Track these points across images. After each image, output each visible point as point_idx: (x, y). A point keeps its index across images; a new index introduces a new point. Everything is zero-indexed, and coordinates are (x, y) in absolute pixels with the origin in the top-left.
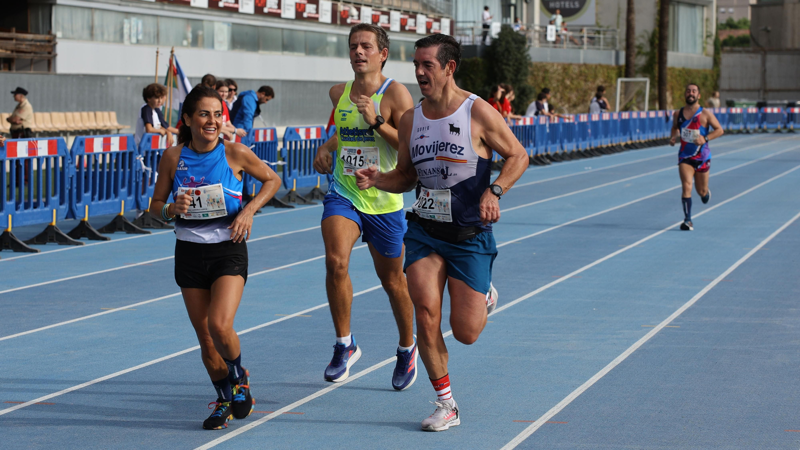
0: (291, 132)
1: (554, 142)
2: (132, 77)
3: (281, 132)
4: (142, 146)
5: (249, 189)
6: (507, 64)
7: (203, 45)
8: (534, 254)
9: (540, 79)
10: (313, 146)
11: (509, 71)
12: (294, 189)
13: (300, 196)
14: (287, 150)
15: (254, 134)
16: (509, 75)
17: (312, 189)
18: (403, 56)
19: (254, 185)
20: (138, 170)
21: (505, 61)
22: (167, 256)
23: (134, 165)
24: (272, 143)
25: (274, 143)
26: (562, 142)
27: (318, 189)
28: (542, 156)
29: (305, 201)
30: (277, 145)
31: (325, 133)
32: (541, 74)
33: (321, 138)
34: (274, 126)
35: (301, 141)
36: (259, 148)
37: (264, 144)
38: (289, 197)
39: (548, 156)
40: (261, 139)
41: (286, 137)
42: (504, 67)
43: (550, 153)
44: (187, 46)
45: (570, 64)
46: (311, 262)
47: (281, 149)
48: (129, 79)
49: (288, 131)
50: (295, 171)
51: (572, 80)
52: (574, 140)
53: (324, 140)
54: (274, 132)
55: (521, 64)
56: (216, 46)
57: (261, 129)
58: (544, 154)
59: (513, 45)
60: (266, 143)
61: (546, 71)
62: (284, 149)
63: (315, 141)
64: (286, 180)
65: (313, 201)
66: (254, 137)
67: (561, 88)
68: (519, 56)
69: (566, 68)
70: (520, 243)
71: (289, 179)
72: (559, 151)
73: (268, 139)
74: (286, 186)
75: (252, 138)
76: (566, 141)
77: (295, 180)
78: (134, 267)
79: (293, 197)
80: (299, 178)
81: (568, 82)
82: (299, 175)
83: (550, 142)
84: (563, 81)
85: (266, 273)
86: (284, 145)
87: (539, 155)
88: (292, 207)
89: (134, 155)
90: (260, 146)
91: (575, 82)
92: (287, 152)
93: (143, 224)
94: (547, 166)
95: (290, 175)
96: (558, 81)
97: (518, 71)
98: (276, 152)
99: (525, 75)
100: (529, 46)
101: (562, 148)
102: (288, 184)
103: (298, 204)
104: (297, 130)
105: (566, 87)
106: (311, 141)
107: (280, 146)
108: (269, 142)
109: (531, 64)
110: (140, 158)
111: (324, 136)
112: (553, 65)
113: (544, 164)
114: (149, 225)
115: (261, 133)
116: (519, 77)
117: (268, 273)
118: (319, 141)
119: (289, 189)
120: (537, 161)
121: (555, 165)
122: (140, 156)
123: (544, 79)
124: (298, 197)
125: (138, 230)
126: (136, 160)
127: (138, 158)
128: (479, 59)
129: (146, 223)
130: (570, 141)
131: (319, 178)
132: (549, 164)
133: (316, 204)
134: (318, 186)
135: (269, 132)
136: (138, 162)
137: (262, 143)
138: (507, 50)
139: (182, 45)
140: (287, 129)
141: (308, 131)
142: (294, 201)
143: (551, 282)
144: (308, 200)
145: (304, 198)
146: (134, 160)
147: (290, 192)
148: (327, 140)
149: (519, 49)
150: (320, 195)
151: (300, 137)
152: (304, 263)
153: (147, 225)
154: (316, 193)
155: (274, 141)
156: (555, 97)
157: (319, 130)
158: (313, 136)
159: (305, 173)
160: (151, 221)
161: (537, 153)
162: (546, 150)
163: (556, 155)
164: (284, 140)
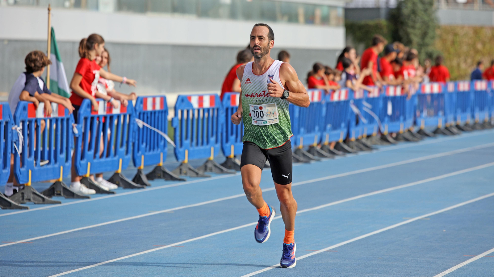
0: (183, 100)
1: (464, 110)
2: (10, 41)
3: (171, 100)
4: (18, 115)
5: (137, 161)
6: (413, 27)
7: (87, 7)
8: (444, 231)
9: (449, 43)
10: (206, 115)
11: (415, 34)
12: (186, 161)
13: (192, 168)
14: (178, 119)
15: (141, 102)
16: (415, 39)
17: (204, 161)
18: (301, 18)
19: (143, 157)
20: (14, 140)
21: (410, 23)
22: (49, 234)
23: (10, 135)
24: (162, 112)
25: (164, 112)
26: (473, 111)
27: (211, 161)
28: (451, 126)
29: (197, 174)
30: (168, 114)
31: (218, 100)
32: (450, 38)
33: (215, 107)
34: (163, 94)
35: (193, 110)
36: (148, 118)
37: (153, 113)
38: (181, 170)
39: (458, 127)
40: (149, 108)
41: (177, 106)
42: (410, 30)
43: (461, 122)
44: (69, 8)
45: (482, 28)
46: (205, 239)
47: (172, 119)
48: (6, 43)
49: (180, 99)
50: (187, 142)
51: (484, 44)
52: (486, 109)
53: (218, 109)
54: (163, 100)
55: (428, 27)
56: (101, 7)
57: (150, 97)
58: (453, 123)
59: (420, 6)
60: (155, 113)
61: (456, 34)
62: (175, 119)
63: (208, 110)
64: (177, 152)
65: (206, 174)
66: (142, 106)
67: (472, 53)
68: (426, 18)
69: (477, 31)
70: (429, 219)
71: (181, 150)
72: (470, 121)
73: (158, 107)
74: (177, 158)
75: (140, 107)
76: (477, 110)
77: (187, 152)
78: (13, 246)
79: (184, 170)
80: (191, 149)
81: (479, 46)
82: (191, 145)
83: (459, 111)
84: (474, 45)
85: (156, 251)
86: (176, 114)
87: (448, 124)
88: (183, 180)
89: (9, 125)
90: (149, 115)
91: (488, 46)
92: (179, 122)
93: (23, 199)
94: (456, 137)
95: (181, 145)
96: (469, 44)
97: (424, 35)
98: (167, 122)
99: (433, 38)
100: (438, 8)
101: (473, 117)
102: (179, 156)
103: (190, 177)
104: (189, 98)
105: (477, 51)
106: (204, 110)
107: (171, 115)
108: (159, 112)
109: (439, 27)
110: (16, 128)
111: (217, 104)
112: (463, 27)
113: (453, 134)
114: (29, 200)
115: (150, 102)
116: (427, 40)
117: (159, 250)
118: (213, 110)
119: (180, 161)
120: (446, 132)
121: (464, 135)
122: (16, 126)
123: (453, 43)
124: (190, 169)
125: (15, 205)
126: (12, 130)
127: (14, 128)
128: (383, 21)
129: (26, 197)
130: (482, 109)
131: (212, 149)
132: (458, 134)
133: (209, 177)
134: (212, 158)
135: (158, 101)
136: (14, 132)
137: (151, 113)
138: (414, 12)
139: (63, 6)
140: (179, 97)
141: (201, 99)
142: (186, 174)
143: (463, 261)
144: (201, 172)
145: (196, 171)
146: (9, 130)
147: (181, 165)
148: (221, 108)
149: (426, 10)
150: (214, 168)
151: (191, 105)
152: (197, 240)
153: (27, 199)
154: (210, 165)
155: (164, 109)
156: (465, 61)
157: (212, 98)
158: (207, 104)
159: (197, 144)
160: (32, 196)
161: (446, 121)
162: (455, 119)
163: (466, 125)
164: (175, 109)
